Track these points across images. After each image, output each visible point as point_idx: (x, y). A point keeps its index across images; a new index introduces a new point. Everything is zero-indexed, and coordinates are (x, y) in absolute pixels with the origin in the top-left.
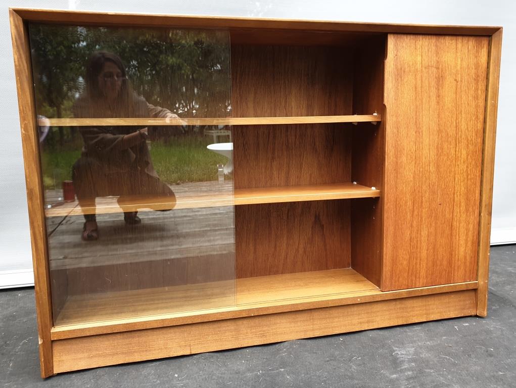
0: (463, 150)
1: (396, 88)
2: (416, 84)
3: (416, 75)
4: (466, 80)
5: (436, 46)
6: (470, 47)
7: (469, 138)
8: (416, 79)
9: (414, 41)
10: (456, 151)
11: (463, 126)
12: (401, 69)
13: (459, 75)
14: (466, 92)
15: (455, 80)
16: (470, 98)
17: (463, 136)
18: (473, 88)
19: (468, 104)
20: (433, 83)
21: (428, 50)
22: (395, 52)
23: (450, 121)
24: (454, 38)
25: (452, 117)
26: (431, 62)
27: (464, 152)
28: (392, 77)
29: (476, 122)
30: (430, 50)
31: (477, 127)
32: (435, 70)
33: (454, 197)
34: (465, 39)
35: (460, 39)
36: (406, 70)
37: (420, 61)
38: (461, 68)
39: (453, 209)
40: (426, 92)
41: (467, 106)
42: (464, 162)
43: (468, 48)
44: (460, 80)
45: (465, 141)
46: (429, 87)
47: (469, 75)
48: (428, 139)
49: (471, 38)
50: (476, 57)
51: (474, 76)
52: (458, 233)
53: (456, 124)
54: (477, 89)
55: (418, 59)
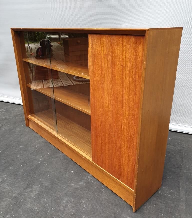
0: (126, 111)
1: (93, 65)
2: (101, 65)
3: (101, 59)
4: (128, 67)
5: (111, 42)
6: (131, 43)
7: (130, 105)
8: (101, 62)
9: (100, 38)
10: (122, 111)
11: (126, 96)
12: (95, 55)
13: (125, 63)
14: (128, 75)
15: (122, 66)
16: (131, 80)
17: (127, 103)
18: (133, 73)
19: (130, 83)
20: (110, 66)
21: (107, 44)
22: (92, 44)
23: (119, 91)
24: (121, 36)
25: (120, 89)
26: (109, 52)
27: (127, 113)
28: (91, 59)
29: (135, 97)
30: (108, 44)
31: (135, 100)
32: (111, 58)
33: (121, 136)
34: (128, 38)
35: (125, 37)
36: (97, 55)
37: (103, 51)
38: (125, 58)
39: (121, 143)
40: (106, 71)
41: (129, 85)
42: (127, 119)
43: (130, 44)
44: (125, 66)
45: (128, 107)
46: (108, 68)
47: (130, 63)
48: (108, 98)
49: (132, 37)
50: (135, 51)
51: (134, 65)
52: (124, 156)
53: (122, 94)
54: (135, 74)
55: (102, 50)
